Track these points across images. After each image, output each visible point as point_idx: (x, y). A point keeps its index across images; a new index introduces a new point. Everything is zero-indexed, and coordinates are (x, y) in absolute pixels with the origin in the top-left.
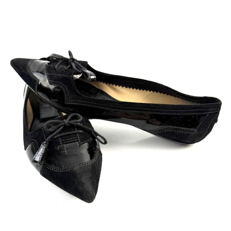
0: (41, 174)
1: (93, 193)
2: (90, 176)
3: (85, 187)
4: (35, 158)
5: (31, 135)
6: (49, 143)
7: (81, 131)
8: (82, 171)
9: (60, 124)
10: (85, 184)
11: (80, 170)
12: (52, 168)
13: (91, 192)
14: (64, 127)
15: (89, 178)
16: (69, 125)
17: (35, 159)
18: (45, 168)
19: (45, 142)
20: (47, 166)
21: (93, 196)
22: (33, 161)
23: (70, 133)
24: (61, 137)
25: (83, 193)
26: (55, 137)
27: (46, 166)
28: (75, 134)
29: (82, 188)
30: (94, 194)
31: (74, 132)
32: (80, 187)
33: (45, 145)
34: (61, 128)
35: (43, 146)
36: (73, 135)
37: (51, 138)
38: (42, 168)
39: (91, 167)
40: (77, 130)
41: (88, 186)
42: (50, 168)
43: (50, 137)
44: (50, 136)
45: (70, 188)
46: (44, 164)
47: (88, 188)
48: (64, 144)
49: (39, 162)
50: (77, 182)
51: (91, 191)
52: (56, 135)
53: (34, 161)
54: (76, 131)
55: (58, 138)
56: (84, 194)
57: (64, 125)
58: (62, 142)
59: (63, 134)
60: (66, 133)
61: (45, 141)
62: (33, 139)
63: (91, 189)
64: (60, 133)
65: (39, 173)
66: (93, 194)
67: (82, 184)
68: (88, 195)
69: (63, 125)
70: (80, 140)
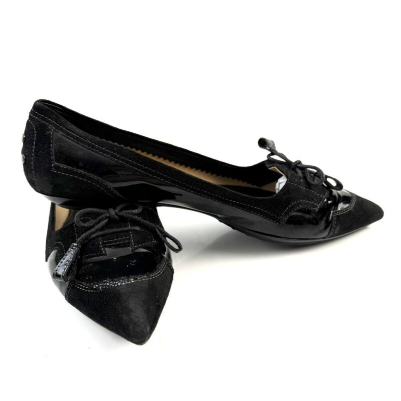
0: (66, 299)
1: (145, 326)
2: (143, 298)
3: (132, 317)
4: (56, 270)
5: (57, 236)
6: (82, 245)
7: (138, 228)
8: (131, 290)
9: (103, 216)
10: (132, 311)
11: (128, 288)
12: (83, 286)
13: (143, 325)
14: (108, 221)
15: (142, 301)
16: (118, 217)
17: (57, 272)
18: (73, 287)
19: (75, 244)
20: (76, 285)
21: (145, 331)
22: (53, 275)
23: (119, 230)
24: (102, 236)
25: (128, 326)
26: (93, 236)
27: (74, 283)
28: (128, 231)
29: (128, 318)
30: (148, 328)
31: (125, 229)
32: (125, 316)
33: (75, 249)
34: (103, 222)
35: (72, 250)
36: (123, 234)
37: (86, 238)
38: (68, 289)
39: (147, 285)
40: (131, 226)
41: (138, 314)
42: (80, 287)
43: (83, 236)
44: (84, 234)
45: (109, 319)
46: (72, 281)
47: (138, 317)
48: (106, 247)
49: (63, 277)
50: (120, 307)
51: (143, 323)
52: (94, 233)
53: (56, 276)
54: (129, 228)
55: (97, 237)
56: (130, 328)
57: (109, 217)
58: (103, 244)
59: (107, 231)
60: (112, 230)
61: (75, 242)
62: (59, 241)
63: (142, 320)
64: (102, 229)
65: (63, 298)
66: (146, 329)
67: (129, 311)
68: (136, 330)
69: (107, 217)
70: (134, 242)
